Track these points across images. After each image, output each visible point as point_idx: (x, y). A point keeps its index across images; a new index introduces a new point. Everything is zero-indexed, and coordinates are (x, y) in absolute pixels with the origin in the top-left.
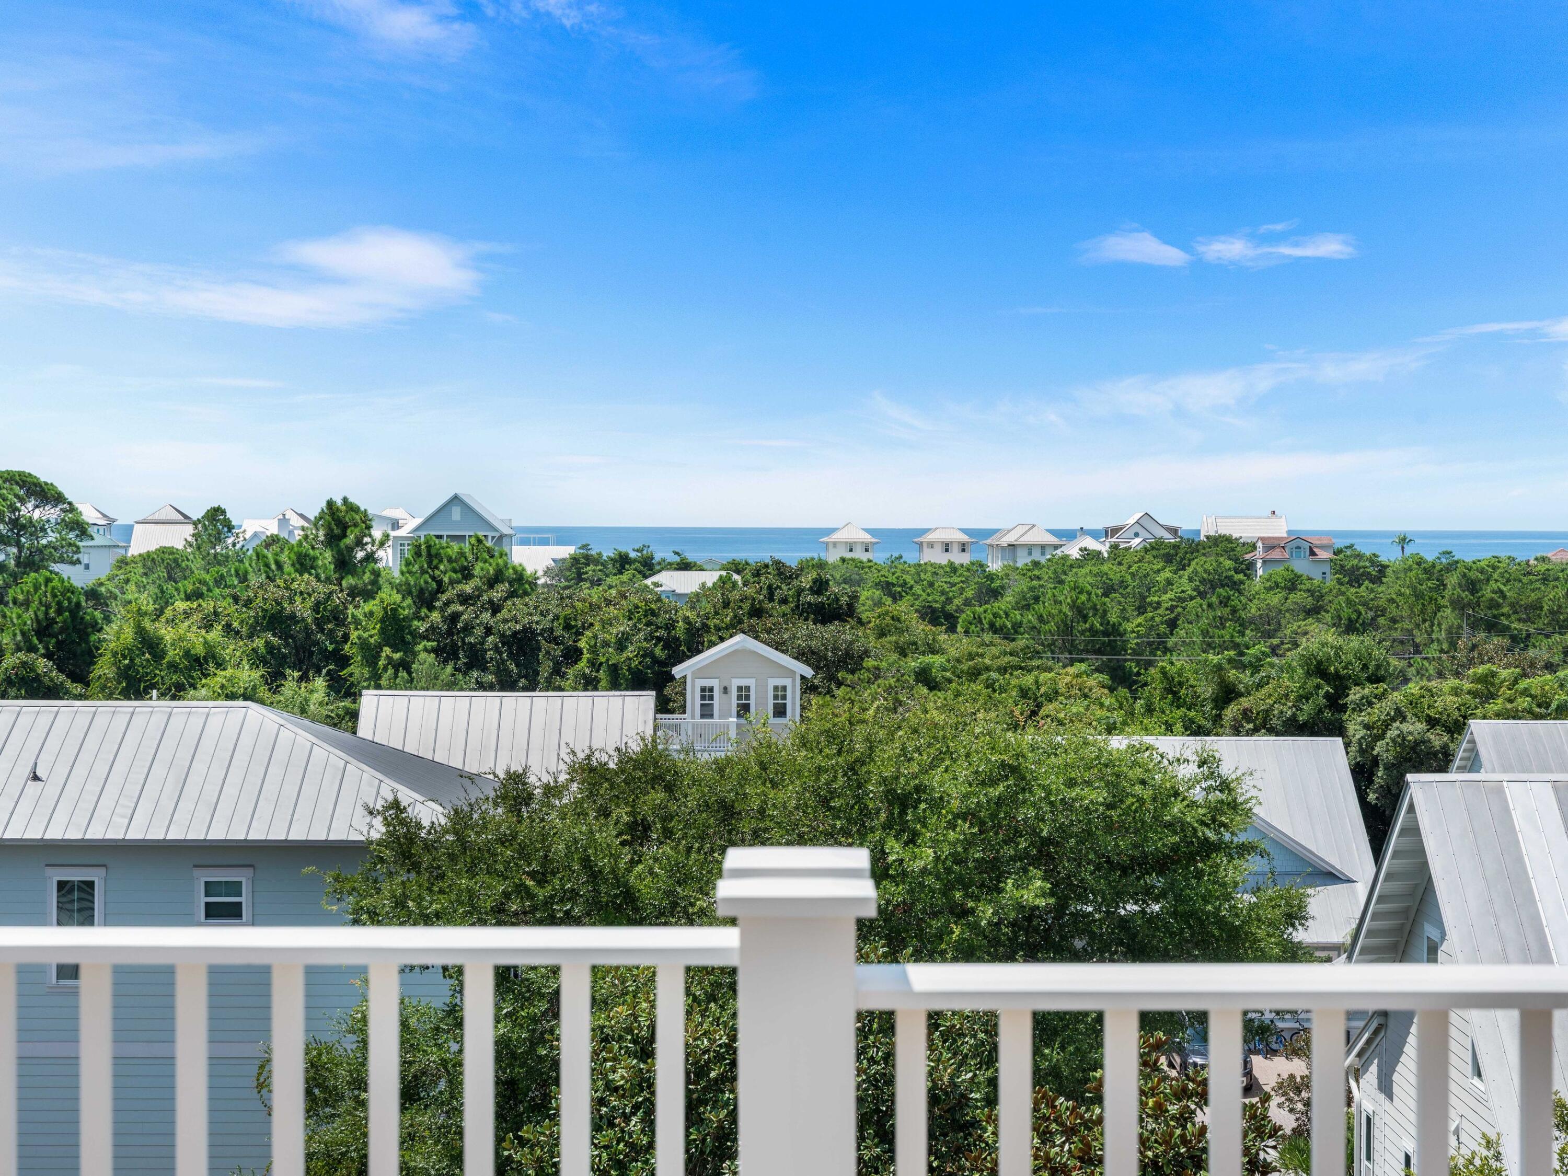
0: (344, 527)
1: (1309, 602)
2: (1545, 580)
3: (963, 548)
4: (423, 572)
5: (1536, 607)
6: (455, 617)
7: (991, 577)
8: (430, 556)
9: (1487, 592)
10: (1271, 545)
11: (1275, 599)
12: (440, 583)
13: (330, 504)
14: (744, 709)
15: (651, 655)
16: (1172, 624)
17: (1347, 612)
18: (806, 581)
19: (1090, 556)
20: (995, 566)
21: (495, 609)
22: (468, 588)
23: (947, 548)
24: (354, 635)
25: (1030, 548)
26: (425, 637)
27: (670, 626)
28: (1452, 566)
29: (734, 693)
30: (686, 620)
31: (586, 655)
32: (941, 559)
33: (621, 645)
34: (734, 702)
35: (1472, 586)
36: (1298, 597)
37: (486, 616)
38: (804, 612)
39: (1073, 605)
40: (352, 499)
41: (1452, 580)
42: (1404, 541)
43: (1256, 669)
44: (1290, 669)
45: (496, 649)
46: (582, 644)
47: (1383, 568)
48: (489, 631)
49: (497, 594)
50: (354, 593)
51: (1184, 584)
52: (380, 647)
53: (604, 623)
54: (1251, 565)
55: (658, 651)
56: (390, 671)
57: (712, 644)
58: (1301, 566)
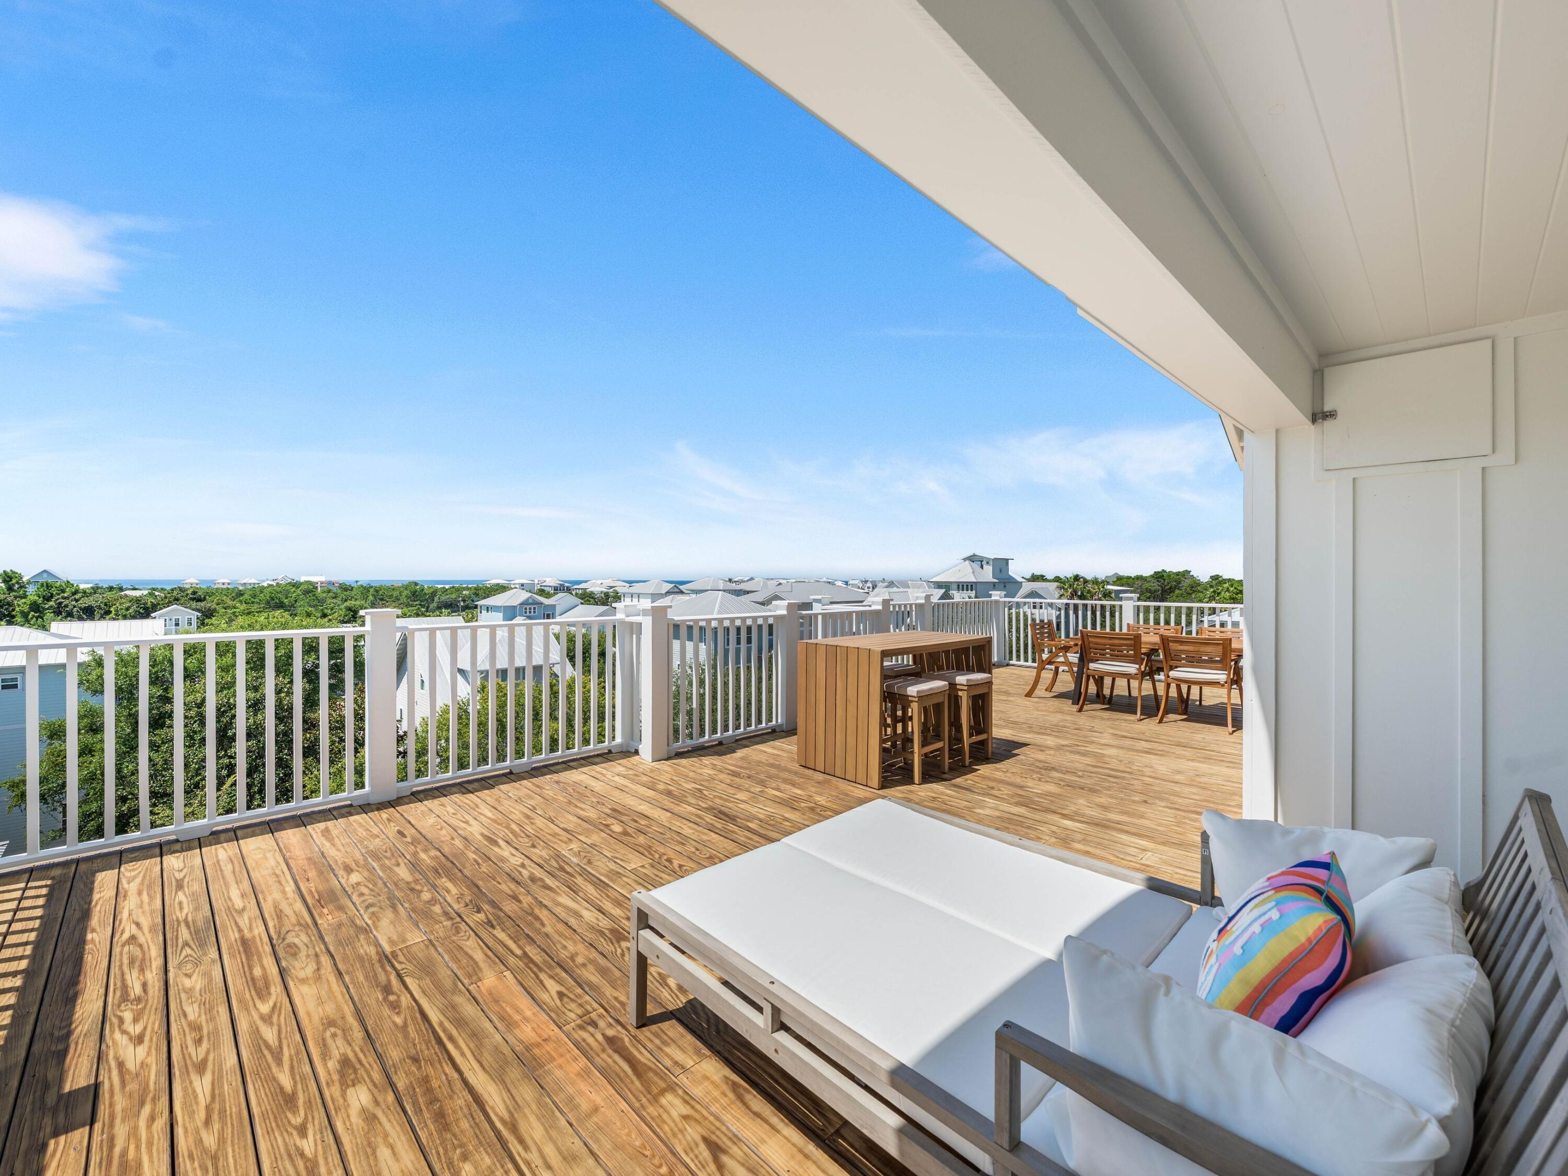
0: (11, 579)
1: (334, 595)
2: (393, 590)
3: (229, 584)
4: (44, 591)
5: (392, 595)
6: (60, 603)
7: (240, 591)
8: (47, 586)
9: (381, 593)
10: (322, 583)
11: (325, 595)
12: (52, 594)
13: (4, 572)
14: (177, 625)
15: (139, 612)
16: (296, 601)
17: (344, 597)
18: (189, 592)
19: (270, 586)
20: (241, 588)
21: (77, 601)
22: (66, 595)
23: (223, 584)
24: (17, 609)
25: (250, 584)
26: (48, 609)
27: (145, 604)
28: (372, 587)
29: (174, 620)
30: (151, 602)
31: (113, 612)
32: (225, 587)
33: (127, 609)
34: (174, 623)
35: (377, 591)
36: (330, 594)
37: (74, 603)
38: (193, 599)
39: (270, 597)
40: (14, 570)
41: (372, 590)
42: (357, 581)
43: (332, 610)
44: (341, 609)
45: (78, 611)
46: (112, 609)
47: (352, 588)
48: (75, 607)
49: (77, 597)
50: (16, 597)
51: (299, 592)
52: (29, 612)
53: (120, 604)
54: (317, 587)
55: (141, 611)
56: (34, 619)
57: (161, 609)
58: (331, 587)
